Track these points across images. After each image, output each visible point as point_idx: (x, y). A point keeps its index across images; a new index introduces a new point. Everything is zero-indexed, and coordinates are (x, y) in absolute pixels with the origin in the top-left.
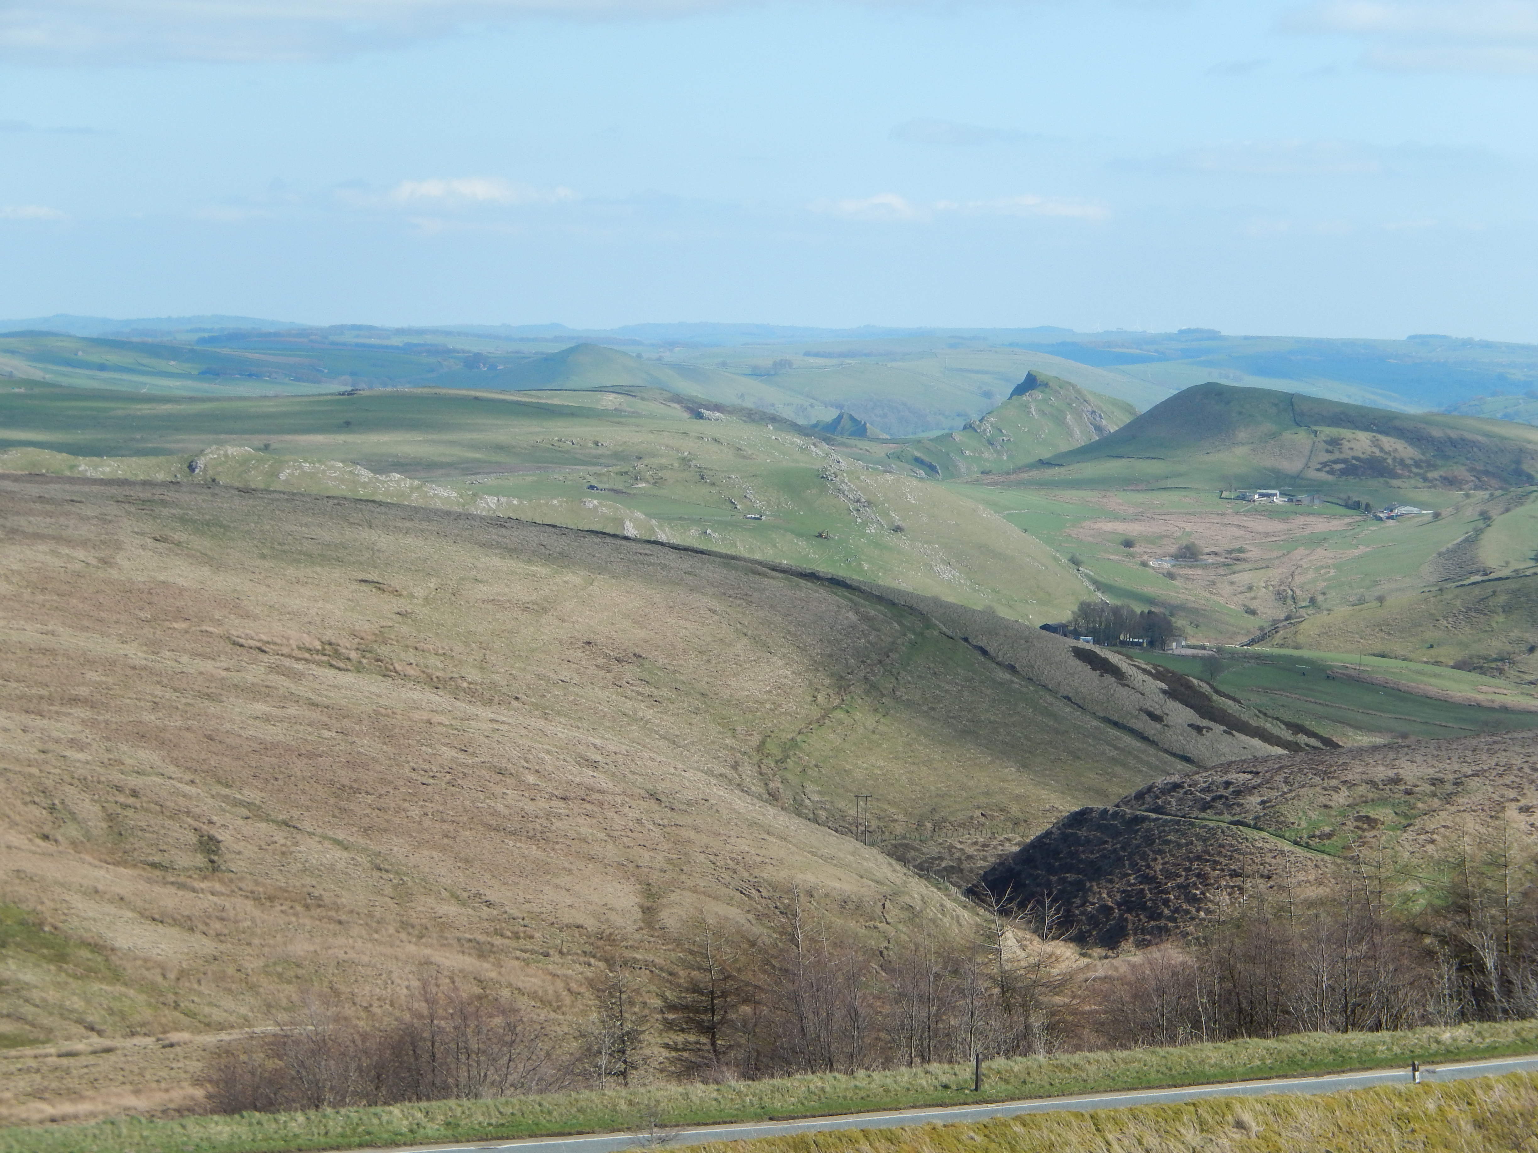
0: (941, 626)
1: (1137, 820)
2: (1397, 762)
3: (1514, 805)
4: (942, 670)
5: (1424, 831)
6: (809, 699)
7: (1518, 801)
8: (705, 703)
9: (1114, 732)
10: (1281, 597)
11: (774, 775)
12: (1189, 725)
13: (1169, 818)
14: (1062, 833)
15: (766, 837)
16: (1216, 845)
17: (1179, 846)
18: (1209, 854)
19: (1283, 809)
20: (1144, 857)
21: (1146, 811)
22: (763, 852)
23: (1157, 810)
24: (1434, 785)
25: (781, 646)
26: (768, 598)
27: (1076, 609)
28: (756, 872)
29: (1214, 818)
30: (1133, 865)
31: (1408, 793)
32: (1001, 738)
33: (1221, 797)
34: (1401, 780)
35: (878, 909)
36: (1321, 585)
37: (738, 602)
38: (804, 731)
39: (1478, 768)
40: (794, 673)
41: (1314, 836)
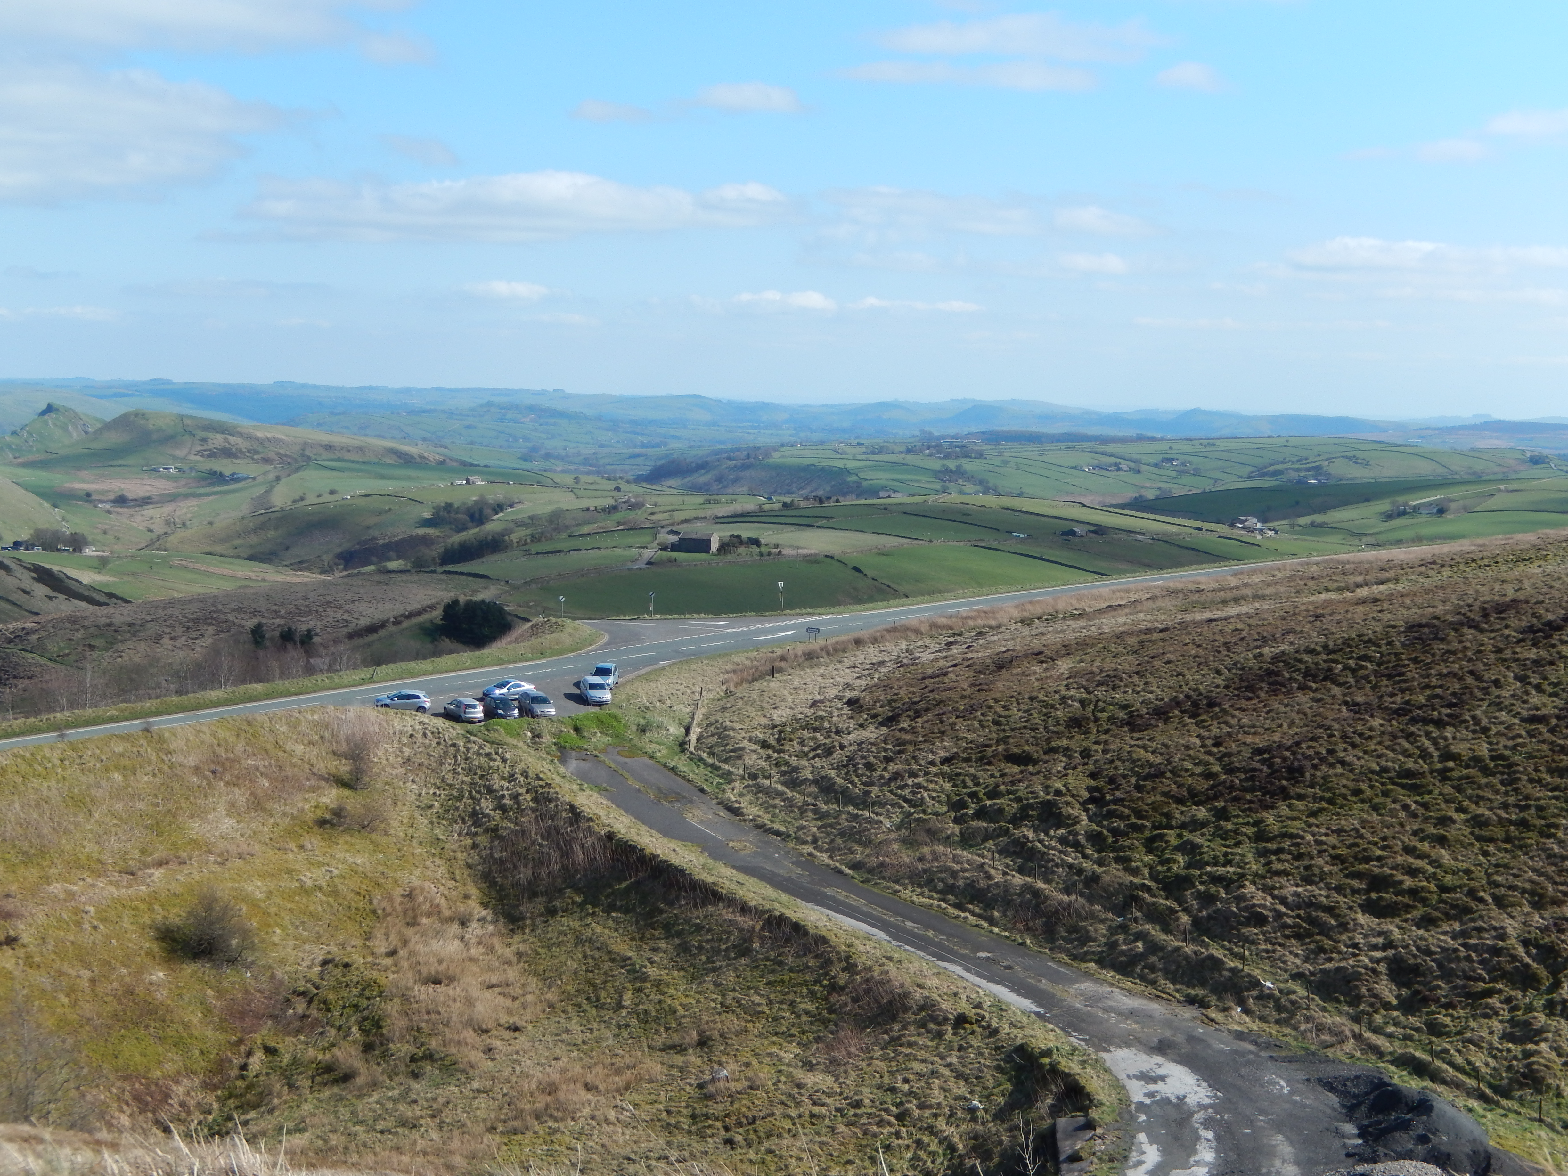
5: (117, 651)
10: (167, 523)
16: (8, 662)
18: (4, 667)
19: (47, 641)
24: (130, 626)
29: (15, 646)
33: (19, 636)
36: (189, 515)
41: (59, 656)
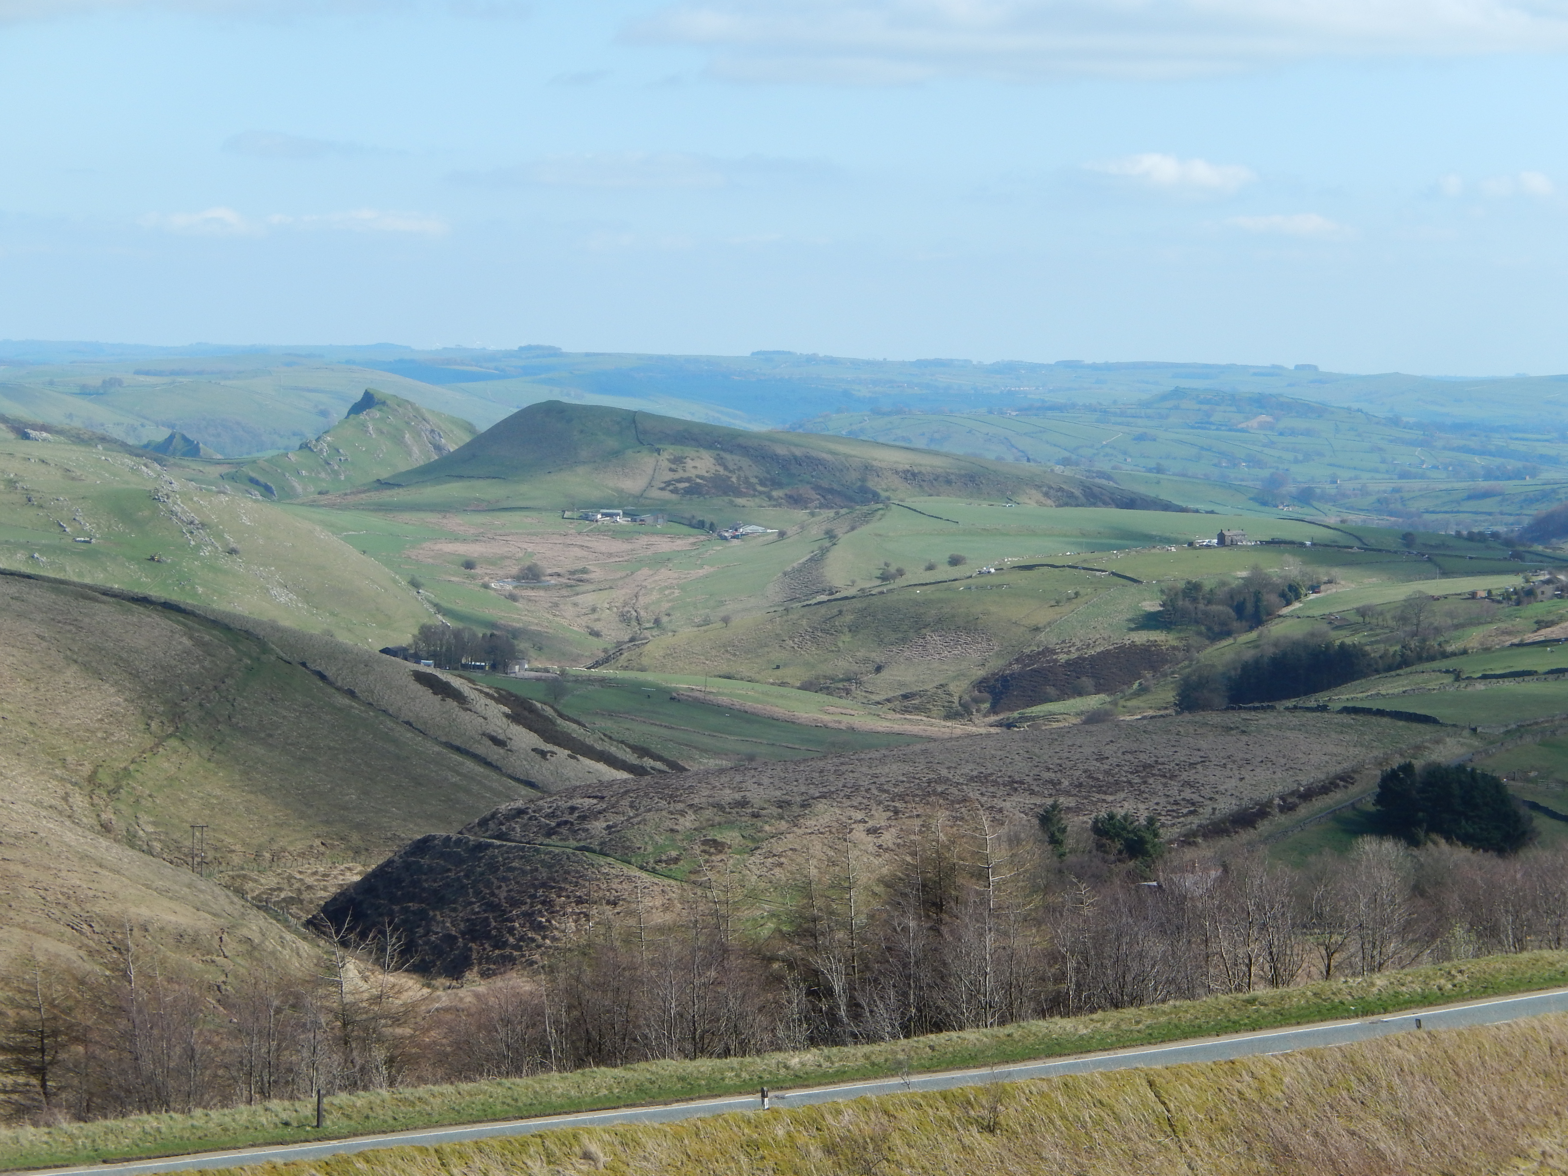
0: (278, 650)
1: (481, 847)
2: (744, 785)
3: (861, 827)
4: (280, 695)
5: (771, 854)
6: (142, 727)
7: (866, 822)
8: (33, 732)
9: (457, 757)
10: (625, 618)
11: (106, 806)
12: (533, 750)
13: (513, 844)
14: (403, 862)
15: (99, 870)
16: (561, 872)
17: (524, 873)
18: (554, 881)
19: (629, 834)
20: (489, 884)
21: (490, 837)
22: (95, 886)
23: (501, 836)
24: (781, 807)
25: (113, 673)
26: (98, 623)
27: (416, 632)
28: (88, 906)
29: (559, 844)
30: (477, 893)
31: (755, 816)
32: (340, 765)
33: (566, 822)
34: (748, 803)
35: (216, 943)
36: (666, 606)
37: (68, 628)
38: (138, 760)
39: (825, 790)
40: (126, 700)
41: (660, 861)
